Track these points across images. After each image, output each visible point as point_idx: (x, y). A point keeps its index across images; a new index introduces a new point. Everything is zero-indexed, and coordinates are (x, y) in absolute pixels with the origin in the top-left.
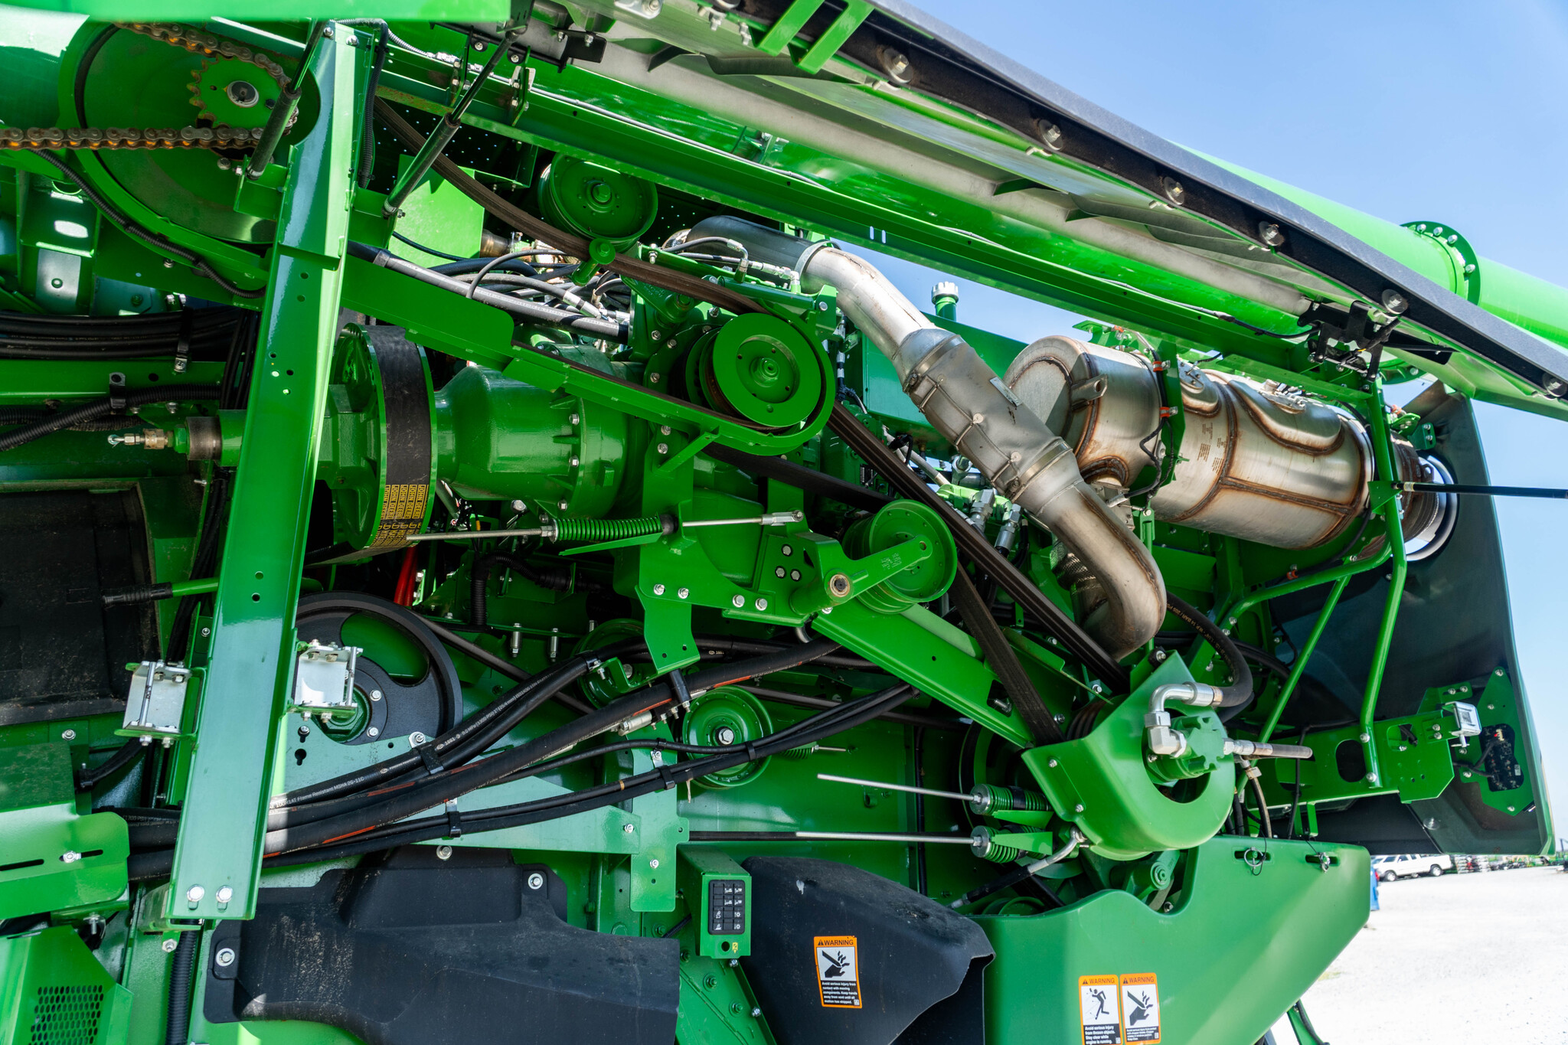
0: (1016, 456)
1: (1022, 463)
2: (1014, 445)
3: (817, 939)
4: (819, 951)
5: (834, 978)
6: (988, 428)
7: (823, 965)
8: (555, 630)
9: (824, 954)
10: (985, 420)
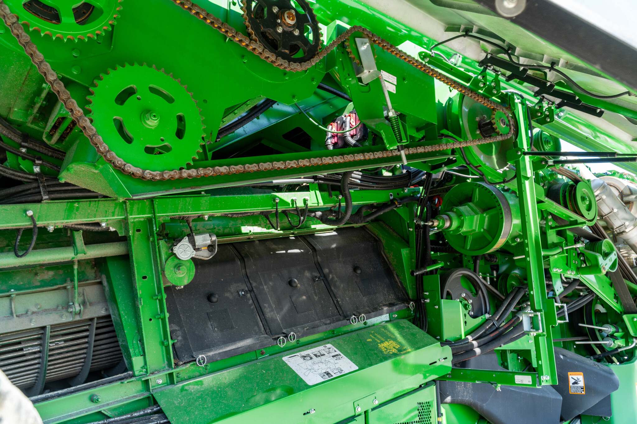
0: (627, 223)
1: (628, 226)
2: (627, 220)
3: (569, 373)
4: (570, 377)
5: (575, 385)
6: (618, 214)
7: (571, 381)
8: (488, 275)
9: (572, 378)
10: (618, 211)
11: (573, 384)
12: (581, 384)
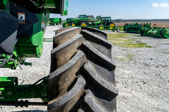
3: (18, 13)
11: (20, 18)
12: (24, 19)
